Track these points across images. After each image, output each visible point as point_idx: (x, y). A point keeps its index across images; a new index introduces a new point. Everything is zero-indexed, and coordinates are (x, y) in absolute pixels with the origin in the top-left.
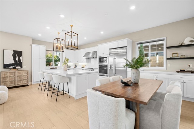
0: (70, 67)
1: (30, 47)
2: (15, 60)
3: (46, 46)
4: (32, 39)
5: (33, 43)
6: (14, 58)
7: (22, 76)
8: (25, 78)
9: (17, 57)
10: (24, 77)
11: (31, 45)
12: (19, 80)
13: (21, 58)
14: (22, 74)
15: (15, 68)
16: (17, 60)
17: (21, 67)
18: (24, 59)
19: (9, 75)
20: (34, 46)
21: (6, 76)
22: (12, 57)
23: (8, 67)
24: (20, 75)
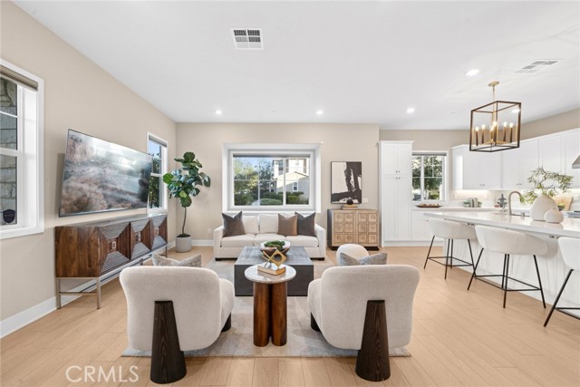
0: (479, 203)
1: (376, 148)
2: (349, 185)
3: (412, 142)
4: (380, 131)
5: (381, 138)
6: (348, 179)
7: (367, 223)
8: (372, 228)
9: (352, 177)
10: (370, 226)
11: (378, 145)
12: (361, 233)
13: (359, 178)
14: (367, 219)
15: (350, 203)
16: (353, 185)
17: (360, 202)
18: (365, 182)
19: (344, 220)
20: (385, 145)
21: (341, 220)
22: (345, 178)
23: (338, 200)
24: (363, 220)
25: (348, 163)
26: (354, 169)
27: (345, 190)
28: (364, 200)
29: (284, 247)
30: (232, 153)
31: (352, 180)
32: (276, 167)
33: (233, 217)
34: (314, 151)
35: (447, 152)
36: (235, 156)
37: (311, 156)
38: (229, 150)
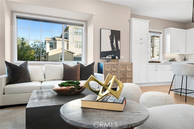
1: (129, 23)
2: (112, 46)
6: (112, 42)
7: (126, 72)
9: (114, 41)
11: (130, 21)
12: (122, 78)
13: (119, 42)
14: (126, 69)
15: (114, 58)
16: (115, 46)
17: (119, 58)
18: (122, 45)
19: (111, 69)
20: (134, 21)
21: (109, 70)
22: (110, 41)
23: (105, 57)
24: (123, 70)
25: (112, 31)
26: (115, 35)
27: (110, 49)
28: (121, 57)
29: (79, 85)
30: (15, 15)
31: (114, 43)
32: (48, 45)
33: (18, 65)
34: (86, 22)
35: (162, 32)
36: (18, 18)
37: (84, 26)
38: (12, 12)
